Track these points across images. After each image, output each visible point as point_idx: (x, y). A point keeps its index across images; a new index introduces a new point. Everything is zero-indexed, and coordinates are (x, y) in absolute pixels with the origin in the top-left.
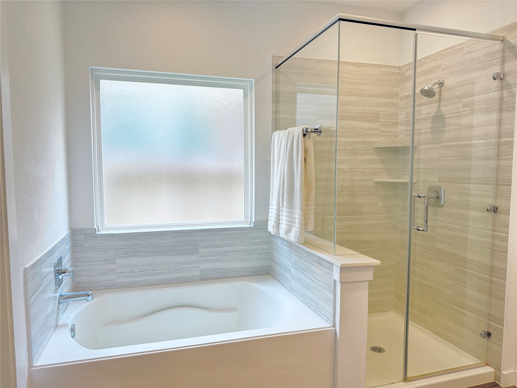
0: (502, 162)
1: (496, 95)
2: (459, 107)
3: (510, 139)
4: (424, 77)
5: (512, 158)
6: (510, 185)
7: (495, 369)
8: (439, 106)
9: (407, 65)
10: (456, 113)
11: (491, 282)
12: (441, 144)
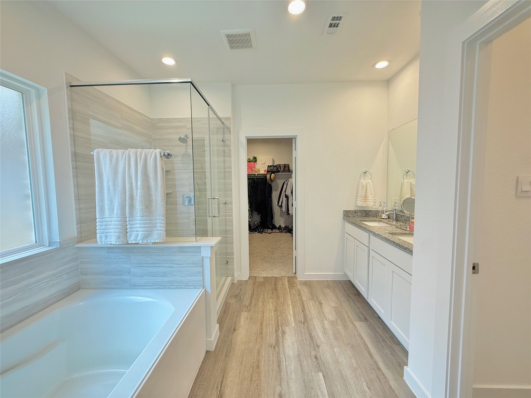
0: (227, 181)
1: (222, 148)
2: (200, 151)
3: (230, 170)
4: (173, 130)
5: (232, 179)
6: (232, 191)
7: (231, 277)
8: (186, 149)
9: (158, 119)
10: (198, 154)
11: (226, 237)
12: (189, 170)
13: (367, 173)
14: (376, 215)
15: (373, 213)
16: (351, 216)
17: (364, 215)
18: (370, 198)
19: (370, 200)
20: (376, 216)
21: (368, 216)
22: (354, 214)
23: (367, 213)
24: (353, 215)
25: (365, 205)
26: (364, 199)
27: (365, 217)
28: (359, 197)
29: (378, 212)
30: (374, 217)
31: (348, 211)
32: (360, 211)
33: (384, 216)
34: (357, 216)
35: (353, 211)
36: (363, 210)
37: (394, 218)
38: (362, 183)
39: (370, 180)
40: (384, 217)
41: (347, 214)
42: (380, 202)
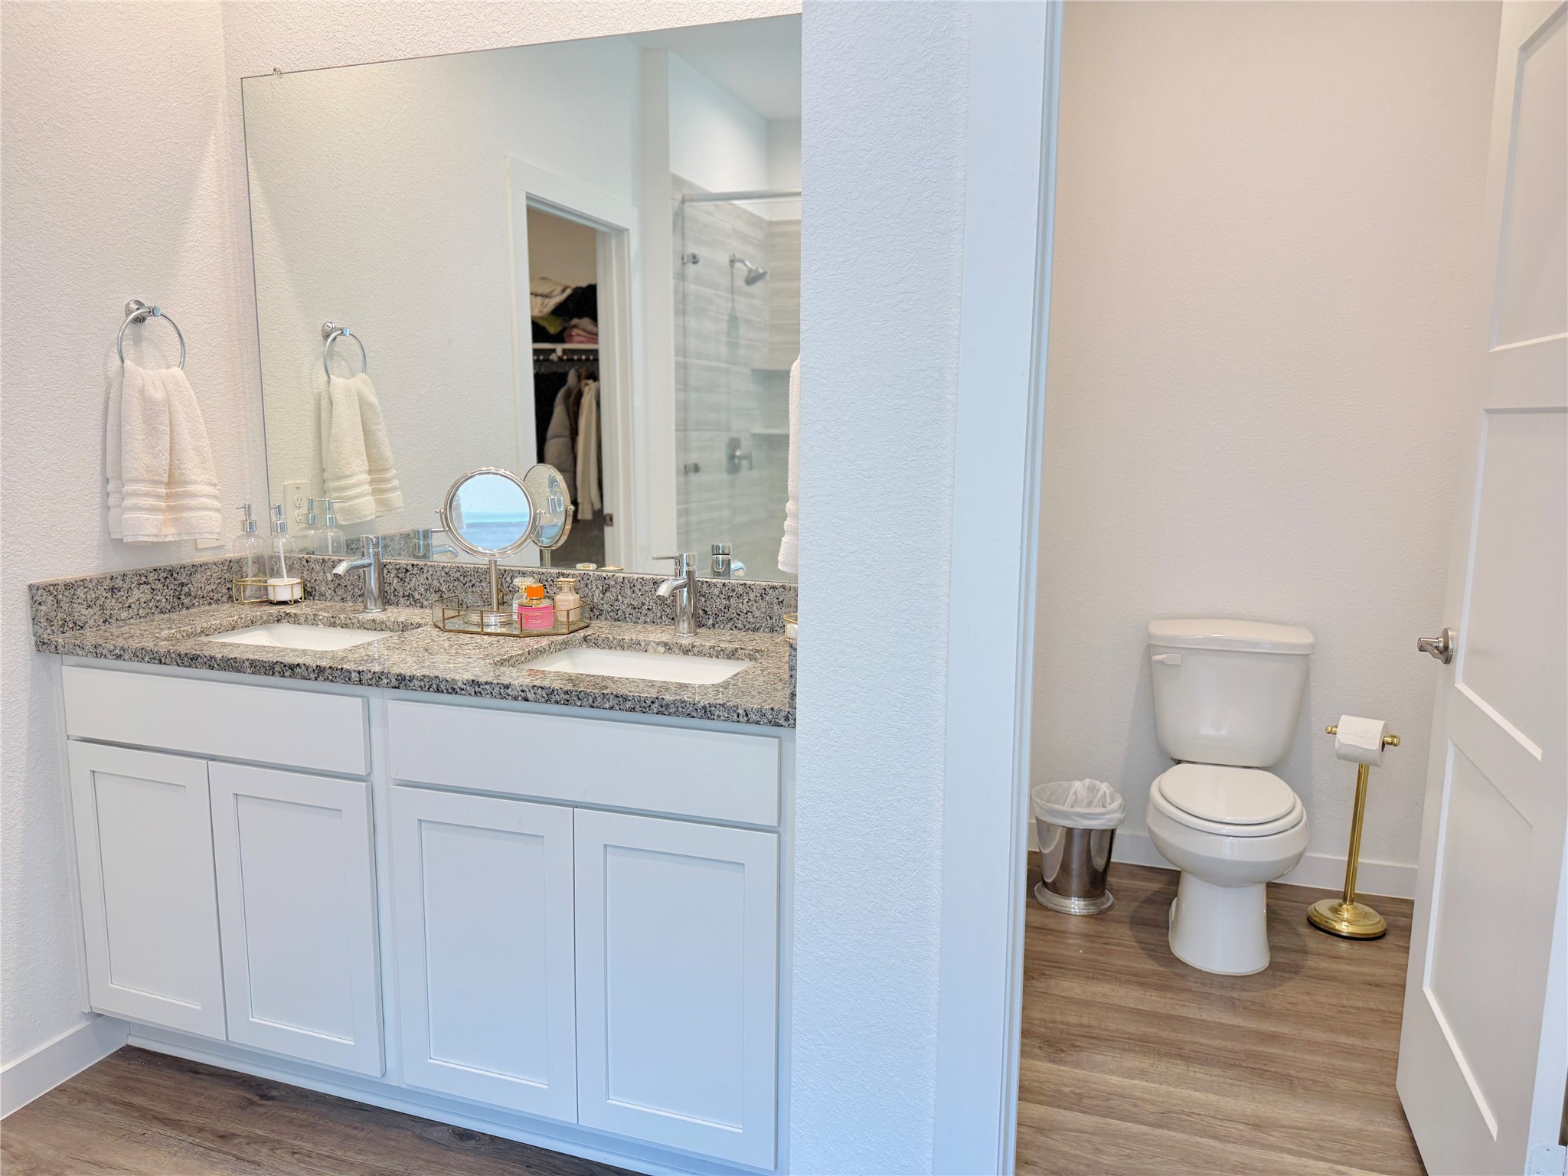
13: (150, 320)
14: (225, 591)
15: (208, 582)
16: (91, 622)
17: (164, 597)
18: (201, 482)
19: (204, 500)
20: (225, 599)
21: (186, 601)
22: (108, 605)
23: (182, 585)
24: (102, 608)
25: (170, 534)
26: (169, 496)
27: (172, 609)
28: (134, 481)
29: (235, 568)
30: (217, 601)
31: (68, 586)
32: (142, 578)
33: (285, 587)
34: (124, 615)
35: (100, 582)
36: (154, 565)
37: (373, 585)
38: (142, 391)
39: (176, 371)
40: (284, 596)
41: (65, 607)
42: (248, 509)
